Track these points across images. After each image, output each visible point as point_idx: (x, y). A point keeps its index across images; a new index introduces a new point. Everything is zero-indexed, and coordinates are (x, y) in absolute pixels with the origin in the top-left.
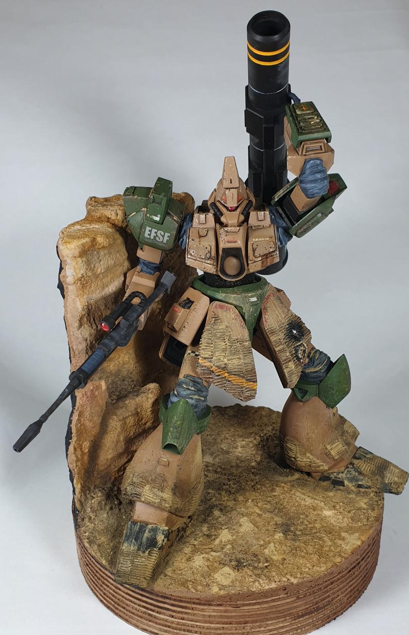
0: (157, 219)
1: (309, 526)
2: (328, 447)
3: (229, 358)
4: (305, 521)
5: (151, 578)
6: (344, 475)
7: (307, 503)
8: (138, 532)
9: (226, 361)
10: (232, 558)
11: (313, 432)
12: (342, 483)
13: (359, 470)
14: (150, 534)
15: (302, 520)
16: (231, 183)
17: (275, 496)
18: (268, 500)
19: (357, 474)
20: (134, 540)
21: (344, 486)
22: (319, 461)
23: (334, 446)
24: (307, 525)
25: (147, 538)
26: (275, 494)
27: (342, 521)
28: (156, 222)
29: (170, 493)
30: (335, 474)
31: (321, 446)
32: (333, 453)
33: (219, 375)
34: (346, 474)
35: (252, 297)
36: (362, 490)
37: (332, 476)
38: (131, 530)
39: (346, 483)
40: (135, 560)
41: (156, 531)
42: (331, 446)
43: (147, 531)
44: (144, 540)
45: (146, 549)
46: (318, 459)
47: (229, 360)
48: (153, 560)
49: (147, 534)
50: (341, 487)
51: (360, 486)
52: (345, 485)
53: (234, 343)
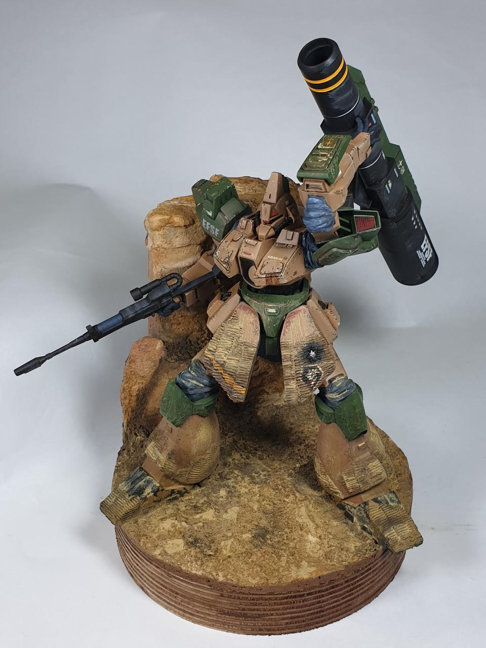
0: (210, 214)
2: (345, 477)
3: (229, 357)
4: (285, 536)
7: (300, 521)
8: (138, 478)
9: (225, 359)
10: (193, 535)
12: (351, 519)
13: (368, 512)
14: (143, 484)
15: (283, 533)
16: (270, 198)
17: (284, 501)
18: (275, 502)
19: (365, 516)
20: (130, 483)
21: (352, 521)
22: (336, 488)
23: (350, 478)
25: (140, 486)
27: (316, 552)
28: (209, 216)
29: (165, 456)
30: (349, 506)
31: (339, 474)
32: (348, 485)
33: (217, 370)
34: (357, 512)
35: (271, 308)
37: (346, 507)
38: (134, 474)
39: (355, 519)
40: (119, 499)
41: (149, 483)
42: (347, 478)
43: (144, 480)
44: (137, 486)
45: (133, 494)
46: (336, 485)
47: (228, 359)
48: (130, 506)
49: (141, 483)
50: (350, 522)
51: (364, 528)
52: (354, 521)
53: (240, 345)
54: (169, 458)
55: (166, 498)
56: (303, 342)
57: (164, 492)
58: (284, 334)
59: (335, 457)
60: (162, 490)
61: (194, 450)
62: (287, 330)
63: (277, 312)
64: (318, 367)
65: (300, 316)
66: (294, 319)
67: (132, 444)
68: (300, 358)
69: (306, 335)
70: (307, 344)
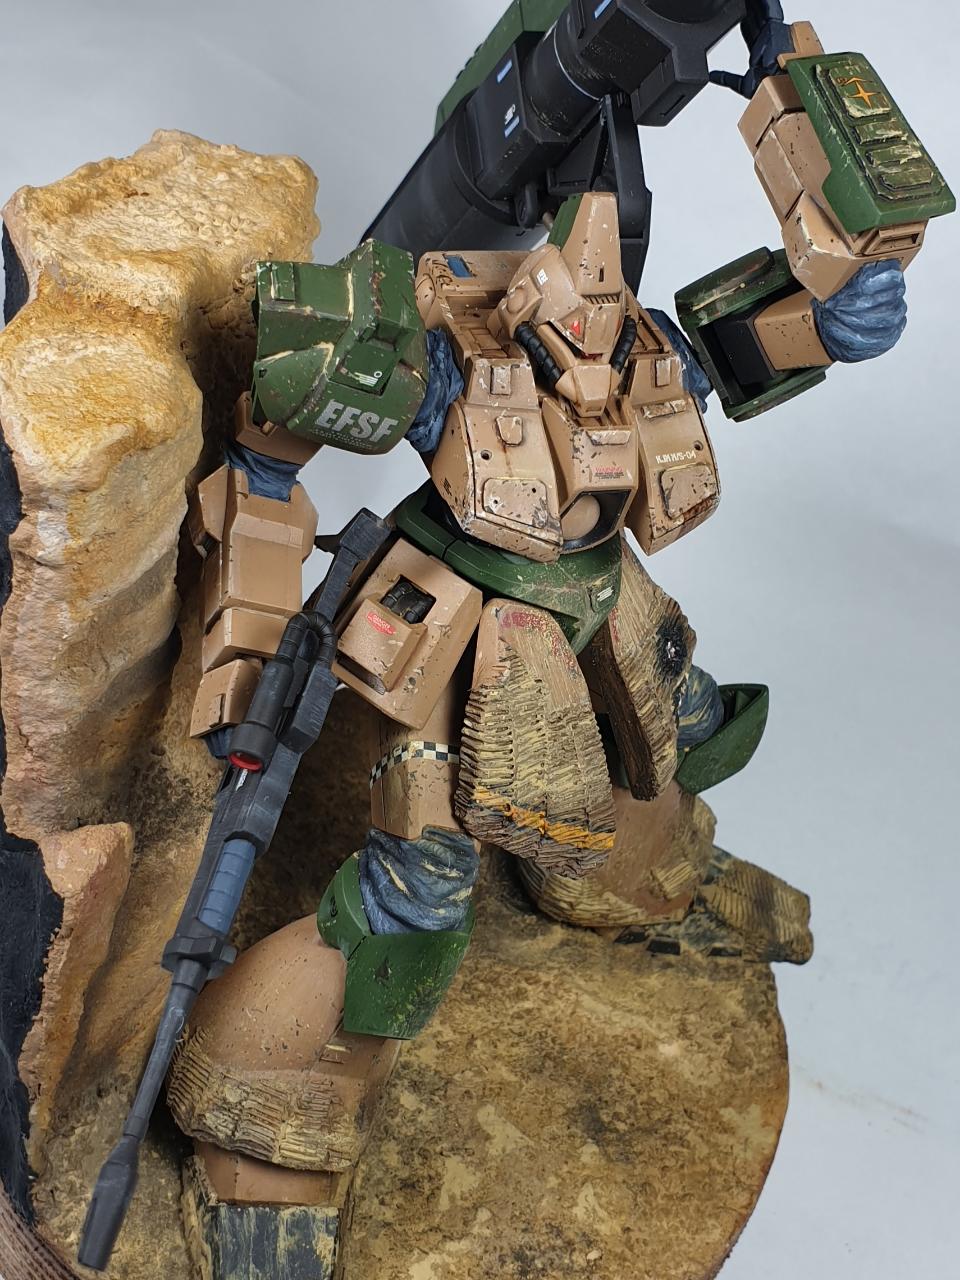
0: (370, 381)
1: (640, 1098)
2: (661, 875)
3: (551, 777)
6: (681, 930)
8: (259, 1238)
13: (720, 916)
14: (292, 1240)
16: (601, 280)
19: (714, 926)
21: (677, 953)
22: (629, 907)
23: (675, 870)
24: (633, 1097)
25: (289, 1253)
26: (527, 1005)
28: (363, 389)
31: (644, 874)
34: (687, 928)
35: (602, 589)
36: (722, 961)
39: (684, 945)
41: (307, 1226)
42: (667, 872)
43: (282, 1230)
50: (671, 958)
51: (717, 952)
52: (682, 950)
53: (560, 727)
58: (616, 638)
63: (614, 592)
64: (686, 675)
70: (657, 633)
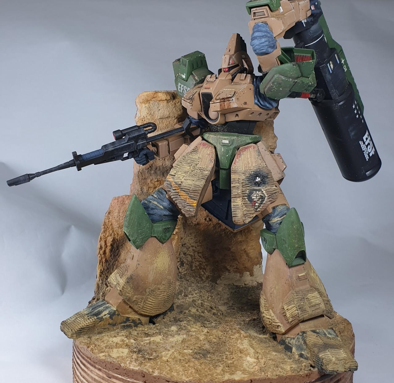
0: (184, 77)
2: (286, 307)
3: (186, 178)
5: (76, 332)
6: (294, 342)
8: (99, 306)
11: (275, 288)
12: (291, 349)
14: (103, 309)
19: (303, 342)
20: (91, 309)
21: (291, 352)
22: (278, 321)
23: (290, 307)
25: (99, 310)
28: (183, 79)
29: (124, 280)
30: (289, 339)
32: (288, 315)
33: (175, 190)
34: (296, 341)
35: (225, 139)
37: (287, 340)
38: (96, 304)
39: (294, 349)
40: (79, 319)
41: (108, 308)
42: (288, 307)
43: (104, 307)
44: (96, 310)
46: (277, 318)
47: (185, 180)
48: (87, 322)
49: (101, 308)
50: (289, 354)
51: (301, 355)
52: (293, 351)
54: (128, 282)
55: (121, 323)
56: (251, 170)
57: (119, 317)
58: (235, 163)
59: (277, 288)
60: (118, 315)
61: (151, 277)
62: (237, 160)
63: (229, 143)
64: (262, 190)
65: (249, 150)
66: (244, 153)
67: (102, 294)
68: (247, 182)
69: (254, 165)
70: (254, 171)
